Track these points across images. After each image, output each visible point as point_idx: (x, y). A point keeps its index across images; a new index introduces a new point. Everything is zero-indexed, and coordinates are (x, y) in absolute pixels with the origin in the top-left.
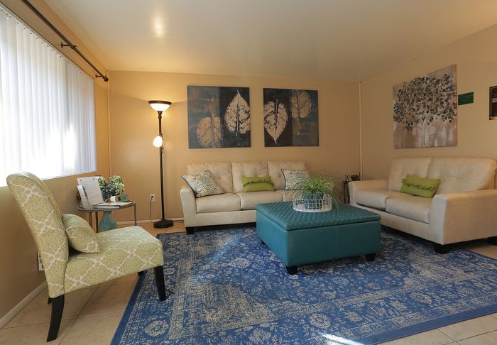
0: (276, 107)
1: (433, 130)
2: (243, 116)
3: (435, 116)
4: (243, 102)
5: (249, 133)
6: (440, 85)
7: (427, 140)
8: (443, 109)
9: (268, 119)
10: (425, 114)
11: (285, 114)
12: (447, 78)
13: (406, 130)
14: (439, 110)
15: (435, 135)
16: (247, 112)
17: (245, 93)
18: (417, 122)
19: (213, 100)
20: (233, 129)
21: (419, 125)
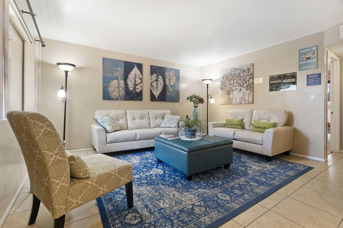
0: (157, 77)
1: (241, 95)
2: (138, 81)
3: (242, 88)
4: (138, 72)
5: (141, 92)
6: (245, 73)
7: (238, 101)
8: (246, 85)
9: (153, 84)
10: (237, 87)
11: (162, 82)
12: (249, 69)
13: (227, 95)
14: (245, 85)
15: (242, 98)
16: (141, 79)
17: (140, 67)
18: (233, 91)
19: (119, 69)
20: (132, 89)
21: (234, 92)
